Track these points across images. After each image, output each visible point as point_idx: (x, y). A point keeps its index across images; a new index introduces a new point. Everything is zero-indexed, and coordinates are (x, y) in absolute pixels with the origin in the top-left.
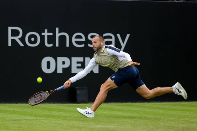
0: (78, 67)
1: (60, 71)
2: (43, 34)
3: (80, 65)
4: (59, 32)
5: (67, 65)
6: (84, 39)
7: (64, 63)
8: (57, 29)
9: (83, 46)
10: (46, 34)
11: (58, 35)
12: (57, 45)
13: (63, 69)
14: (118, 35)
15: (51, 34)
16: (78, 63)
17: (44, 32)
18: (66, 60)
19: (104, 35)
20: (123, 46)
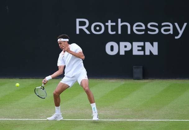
0: (138, 50)
1: (122, 53)
2: (107, 24)
3: (140, 48)
4: (121, 22)
5: (128, 48)
6: (144, 28)
7: (126, 47)
8: (119, 20)
9: (143, 33)
10: (109, 24)
11: (120, 24)
12: (120, 32)
13: (126, 52)
14: (176, 24)
15: (114, 24)
16: (138, 46)
17: (108, 22)
18: (128, 44)
19: (163, 24)
20: (181, 32)
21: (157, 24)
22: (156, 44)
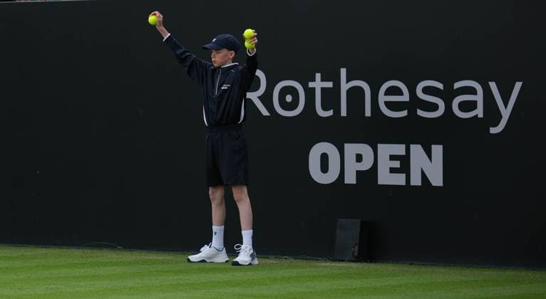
1: (350, 179)
2: (311, 85)
3: (397, 164)
8: (343, 72)
9: (404, 113)
11: (345, 86)
12: (344, 113)
14: (493, 85)
15: (329, 85)
17: (314, 80)
18: (365, 149)
20: (506, 113)
21: (440, 86)
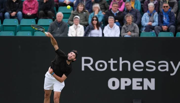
0: (138, 86)
1: (123, 88)
2: (109, 62)
3: (139, 84)
4: (123, 60)
5: (129, 84)
6: (142, 65)
7: (126, 82)
8: (121, 58)
9: (142, 70)
10: (112, 62)
11: (121, 62)
12: (121, 69)
13: (126, 87)
14: (172, 63)
15: (116, 62)
16: (137, 82)
17: (110, 60)
18: (128, 80)
19: (160, 62)
20: (176, 70)
21: (154, 62)
22: (153, 80)
